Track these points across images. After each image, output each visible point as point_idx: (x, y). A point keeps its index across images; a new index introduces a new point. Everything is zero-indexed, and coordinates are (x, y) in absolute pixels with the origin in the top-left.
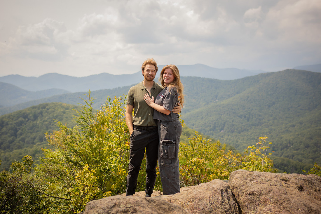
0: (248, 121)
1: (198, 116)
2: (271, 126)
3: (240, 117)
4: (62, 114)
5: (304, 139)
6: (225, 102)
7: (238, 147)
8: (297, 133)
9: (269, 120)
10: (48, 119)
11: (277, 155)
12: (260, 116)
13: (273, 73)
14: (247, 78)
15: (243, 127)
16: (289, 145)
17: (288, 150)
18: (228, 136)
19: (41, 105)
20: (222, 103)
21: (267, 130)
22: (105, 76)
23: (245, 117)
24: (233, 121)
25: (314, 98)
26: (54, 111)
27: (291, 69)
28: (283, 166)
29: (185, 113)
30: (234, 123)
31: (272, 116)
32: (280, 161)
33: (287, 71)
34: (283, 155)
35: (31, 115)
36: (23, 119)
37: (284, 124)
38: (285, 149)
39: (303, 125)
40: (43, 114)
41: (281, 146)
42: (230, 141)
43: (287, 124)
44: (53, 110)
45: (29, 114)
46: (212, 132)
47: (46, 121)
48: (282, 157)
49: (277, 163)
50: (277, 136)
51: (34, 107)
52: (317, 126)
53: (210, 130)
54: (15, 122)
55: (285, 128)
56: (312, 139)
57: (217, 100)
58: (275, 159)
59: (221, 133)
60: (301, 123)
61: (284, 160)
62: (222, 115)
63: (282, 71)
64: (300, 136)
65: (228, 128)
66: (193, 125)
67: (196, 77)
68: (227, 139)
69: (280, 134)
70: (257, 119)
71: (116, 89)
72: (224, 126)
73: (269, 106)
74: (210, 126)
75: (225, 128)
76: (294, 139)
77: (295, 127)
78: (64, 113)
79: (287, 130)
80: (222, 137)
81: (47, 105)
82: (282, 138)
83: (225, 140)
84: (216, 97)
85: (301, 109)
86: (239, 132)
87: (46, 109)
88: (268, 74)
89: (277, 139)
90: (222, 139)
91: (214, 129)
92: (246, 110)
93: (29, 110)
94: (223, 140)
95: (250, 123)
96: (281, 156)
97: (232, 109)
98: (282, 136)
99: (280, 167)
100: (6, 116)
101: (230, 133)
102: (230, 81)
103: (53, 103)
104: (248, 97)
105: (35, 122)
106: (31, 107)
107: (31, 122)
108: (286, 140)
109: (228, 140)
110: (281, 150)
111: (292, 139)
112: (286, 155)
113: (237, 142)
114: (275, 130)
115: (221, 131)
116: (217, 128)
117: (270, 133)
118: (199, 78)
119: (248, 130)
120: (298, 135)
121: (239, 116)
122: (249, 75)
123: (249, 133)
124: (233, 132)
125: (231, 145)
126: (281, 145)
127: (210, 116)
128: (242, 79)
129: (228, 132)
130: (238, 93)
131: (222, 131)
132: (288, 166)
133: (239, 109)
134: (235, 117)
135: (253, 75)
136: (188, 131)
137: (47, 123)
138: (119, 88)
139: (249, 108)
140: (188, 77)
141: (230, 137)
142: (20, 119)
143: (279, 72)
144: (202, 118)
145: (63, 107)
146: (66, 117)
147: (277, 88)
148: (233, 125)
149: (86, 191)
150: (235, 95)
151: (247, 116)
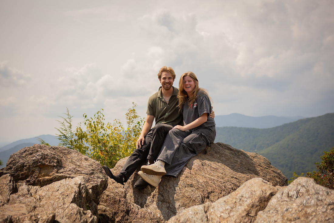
0: (290, 170)
3: (282, 166)
6: (264, 151)
12: (302, 164)
13: (313, 118)
14: (285, 126)
20: (261, 152)
23: (287, 166)
27: (331, 114)
33: (328, 115)
57: (256, 150)
63: (323, 116)
67: (232, 127)
70: (300, 167)
73: (312, 154)
84: (255, 147)
88: (308, 120)
92: (287, 159)
97: (272, 159)
102: (269, 129)
104: (288, 145)
118: (236, 128)
122: (288, 122)
128: (281, 126)
130: (277, 141)
133: (279, 158)
135: (292, 121)
139: (291, 157)
140: (224, 128)
143: (319, 117)
147: (318, 133)
150: (274, 143)
151: (289, 165)
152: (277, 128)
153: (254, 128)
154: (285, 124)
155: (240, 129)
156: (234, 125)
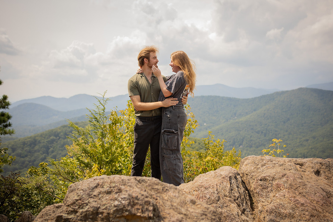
0: (265, 136)
1: (218, 133)
2: (286, 140)
3: (258, 132)
5: (318, 152)
6: (243, 119)
8: (310, 147)
9: (284, 135)
12: (276, 131)
13: (287, 91)
14: (263, 97)
15: (260, 142)
18: (247, 150)
20: (240, 120)
23: (262, 132)
24: (251, 137)
25: (325, 114)
27: (303, 88)
29: (207, 129)
30: (252, 138)
31: (287, 131)
33: (300, 89)
35: (62, 134)
36: (55, 138)
37: (298, 139)
39: (316, 139)
43: (301, 138)
45: (60, 133)
46: (232, 147)
50: (292, 150)
51: (64, 126)
52: (329, 140)
54: (47, 140)
55: (300, 142)
56: (325, 152)
57: (236, 118)
59: (240, 148)
60: (314, 138)
62: (240, 131)
63: (296, 90)
64: (313, 149)
65: (247, 143)
67: (216, 96)
68: (246, 154)
69: (295, 148)
70: (273, 134)
72: (243, 142)
73: (284, 123)
74: (230, 142)
75: (244, 143)
76: (308, 153)
77: (309, 142)
79: (301, 144)
82: (296, 152)
83: (243, 154)
84: (235, 114)
85: (314, 125)
86: (257, 147)
88: (283, 93)
89: (292, 153)
91: (233, 144)
92: (263, 126)
93: (60, 129)
95: (267, 138)
97: (250, 126)
98: (297, 150)
100: (38, 135)
101: (248, 148)
102: (248, 99)
103: (82, 122)
104: (265, 114)
105: (66, 140)
106: (62, 126)
107: (62, 140)
108: (301, 154)
111: (306, 153)
114: (290, 144)
115: (240, 146)
116: (236, 144)
118: (219, 97)
119: (265, 145)
120: (312, 149)
121: (256, 132)
122: (265, 94)
124: (251, 147)
127: (230, 132)
128: (259, 97)
129: (247, 147)
130: (255, 110)
131: (241, 147)
133: (256, 125)
134: (253, 132)
135: (269, 93)
139: (266, 124)
140: (209, 96)
141: (248, 151)
142: (52, 137)
143: (293, 90)
144: (222, 134)
147: (291, 105)
148: (252, 140)
150: (252, 112)
151: (264, 132)
152: (255, 98)
153: (235, 98)
154: (262, 95)
155: (223, 98)
156: (218, 95)
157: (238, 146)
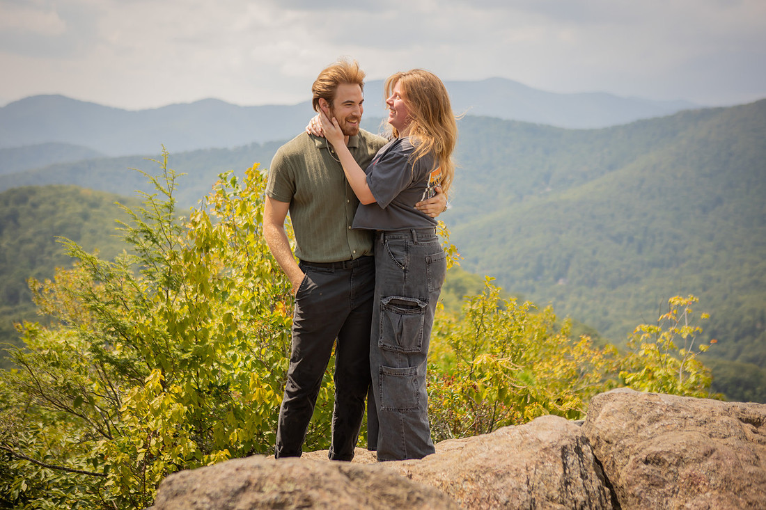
0: (640, 251)
1: (490, 236)
2: (709, 268)
3: (617, 239)
4: (80, 220)
6: (572, 194)
7: (607, 328)
9: (701, 252)
10: (35, 235)
11: (722, 354)
12: (676, 237)
13: (720, 110)
15: (623, 270)
16: (759, 326)
17: (757, 341)
18: (580, 294)
19: (13, 191)
20: (564, 197)
21: (696, 280)
22: (213, 108)
23: (631, 240)
24: (594, 252)
26: (53, 213)
28: (741, 389)
30: (597, 258)
31: (711, 238)
32: (732, 373)
34: (743, 355)
37: (746, 265)
38: (748, 338)
40: (21, 221)
41: (735, 330)
42: (586, 312)
43: (757, 263)
44: (51, 208)
46: (531, 282)
47: (30, 241)
48: (738, 361)
49: (723, 379)
50: (725, 297)
53: (527, 277)
55: (751, 275)
57: (548, 189)
58: (718, 368)
59: (556, 285)
61: (742, 370)
62: (561, 233)
65: (580, 272)
66: (476, 261)
67: (488, 118)
68: (575, 305)
69: (735, 292)
70: (666, 246)
71: (245, 147)
72: (567, 267)
73: (705, 211)
74: (526, 265)
75: (571, 271)
78: (85, 217)
79: (756, 282)
80: (561, 298)
81: (32, 191)
82: (738, 304)
83: (568, 306)
84: (547, 178)
86: (613, 286)
87: (28, 206)
88: (707, 113)
89: (725, 307)
90: (560, 303)
91: (538, 273)
92: (634, 219)
94: (563, 307)
95: (647, 259)
96: (735, 358)
97: (594, 217)
98: (741, 298)
99: (730, 392)
101: (583, 287)
102: (591, 131)
103: (50, 187)
104: (643, 182)
108: (752, 311)
109: (578, 309)
110: (737, 339)
112: (751, 355)
113: (606, 314)
114: (719, 281)
115: (557, 279)
116: (546, 272)
117: (705, 289)
118: (497, 120)
119: (637, 280)
121: (612, 238)
122: (648, 114)
123: (643, 289)
124: (593, 283)
125: (588, 323)
126: (736, 324)
127: (528, 236)
128: (626, 126)
129: (580, 284)
130: (611, 168)
131: (561, 282)
132: (754, 389)
133: (612, 216)
134: (600, 238)
136: (460, 280)
137: (31, 246)
138: (255, 145)
139: (645, 215)
141: (583, 298)
143: (740, 108)
144: (504, 241)
145: (81, 200)
146: (93, 232)
147: (731, 154)
148: (596, 264)
149: (154, 450)
150: (603, 173)
151: (638, 237)
152: (616, 129)
153: (549, 126)
154: (639, 121)
155: (510, 125)
156: (492, 114)
157: (551, 279)
